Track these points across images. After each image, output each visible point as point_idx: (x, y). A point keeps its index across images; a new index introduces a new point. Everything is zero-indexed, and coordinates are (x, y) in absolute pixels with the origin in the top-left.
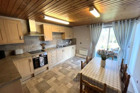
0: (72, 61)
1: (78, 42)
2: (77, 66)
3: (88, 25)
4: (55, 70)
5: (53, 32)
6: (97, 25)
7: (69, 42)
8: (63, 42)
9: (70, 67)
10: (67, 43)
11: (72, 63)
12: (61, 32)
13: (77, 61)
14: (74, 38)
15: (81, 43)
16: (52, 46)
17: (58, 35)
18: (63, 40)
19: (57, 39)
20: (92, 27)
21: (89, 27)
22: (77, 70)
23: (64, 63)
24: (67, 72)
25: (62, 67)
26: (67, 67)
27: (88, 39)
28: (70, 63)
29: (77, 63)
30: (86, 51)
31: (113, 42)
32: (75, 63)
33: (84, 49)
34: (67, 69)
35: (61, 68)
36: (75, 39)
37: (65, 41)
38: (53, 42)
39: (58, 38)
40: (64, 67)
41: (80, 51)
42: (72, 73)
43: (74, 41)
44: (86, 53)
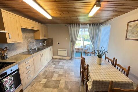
0: (54, 66)
1: (55, 42)
2: (62, 70)
3: (67, 24)
4: (37, 87)
5: (22, 28)
6: (78, 25)
7: (43, 43)
8: (36, 44)
9: (56, 75)
10: (41, 44)
11: (55, 68)
12: (34, 29)
13: (58, 64)
14: (49, 37)
15: (59, 43)
16: (19, 51)
17: (28, 33)
18: (36, 40)
19: (28, 40)
20: (70, 26)
21: (68, 26)
22: (67, 75)
23: (45, 72)
24: (56, 83)
25: (45, 78)
26: (52, 77)
27: (66, 39)
28: (52, 69)
29: (60, 66)
30: (66, 51)
31: (82, 41)
32: (58, 67)
33: (63, 49)
34: (53, 79)
35: (44, 81)
36: (52, 39)
37: (39, 42)
38: (21, 45)
39: (29, 38)
40: (48, 78)
41: (59, 52)
42: (64, 81)
43: (50, 41)
44: (66, 53)
